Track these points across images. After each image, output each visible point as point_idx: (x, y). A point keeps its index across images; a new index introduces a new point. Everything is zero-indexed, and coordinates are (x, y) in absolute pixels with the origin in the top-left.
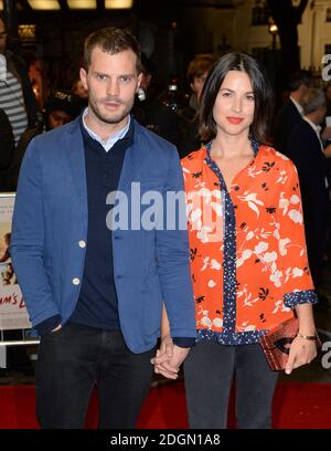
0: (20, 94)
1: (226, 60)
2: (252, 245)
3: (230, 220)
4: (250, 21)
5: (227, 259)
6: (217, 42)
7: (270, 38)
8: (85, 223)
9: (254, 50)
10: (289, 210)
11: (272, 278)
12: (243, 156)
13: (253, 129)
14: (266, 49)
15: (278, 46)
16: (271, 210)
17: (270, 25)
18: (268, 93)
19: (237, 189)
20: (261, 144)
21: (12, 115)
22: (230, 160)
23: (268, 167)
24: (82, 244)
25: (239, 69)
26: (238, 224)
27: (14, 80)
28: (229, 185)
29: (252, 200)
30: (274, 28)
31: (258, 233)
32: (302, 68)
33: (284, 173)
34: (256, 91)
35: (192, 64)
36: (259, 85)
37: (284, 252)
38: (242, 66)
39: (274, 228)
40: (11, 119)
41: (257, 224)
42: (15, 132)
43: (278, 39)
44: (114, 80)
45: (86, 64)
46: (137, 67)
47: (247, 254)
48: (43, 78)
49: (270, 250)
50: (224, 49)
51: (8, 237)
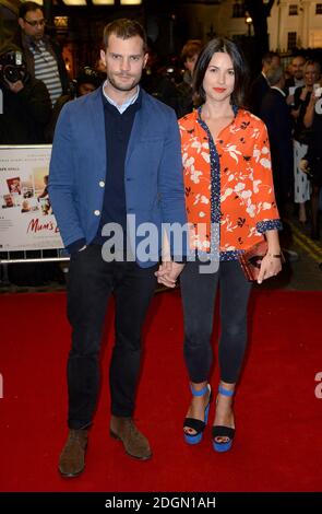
0: (56, 68)
1: (213, 43)
2: (233, 185)
3: (215, 166)
4: (231, 14)
5: (213, 196)
6: (206, 30)
7: (247, 28)
8: (104, 168)
9: (234, 36)
10: (260, 158)
11: (248, 210)
12: (226, 117)
13: (233, 97)
14: (243, 36)
15: (253, 34)
16: (247, 159)
17: (246, 17)
18: (245, 70)
19: (221, 142)
20: (240, 108)
21: (49, 84)
22: (216, 120)
23: (245, 125)
24: (102, 184)
25: (222, 51)
26: (222, 169)
27: (51, 58)
28: (216, 140)
29: (233, 151)
30: (249, 20)
31: (237, 176)
32: (271, 49)
33: (256, 130)
34: (236, 68)
35: (185, 47)
36: (238, 64)
37: (256, 190)
38: (225, 49)
39: (249, 172)
40: (48, 87)
41: (237, 169)
42: (52, 97)
43: (252, 27)
44: (126, 59)
45: (105, 47)
46: (144, 49)
47: (228, 192)
48: (73, 58)
49: (246, 189)
50: (212, 35)
51: (47, 178)
